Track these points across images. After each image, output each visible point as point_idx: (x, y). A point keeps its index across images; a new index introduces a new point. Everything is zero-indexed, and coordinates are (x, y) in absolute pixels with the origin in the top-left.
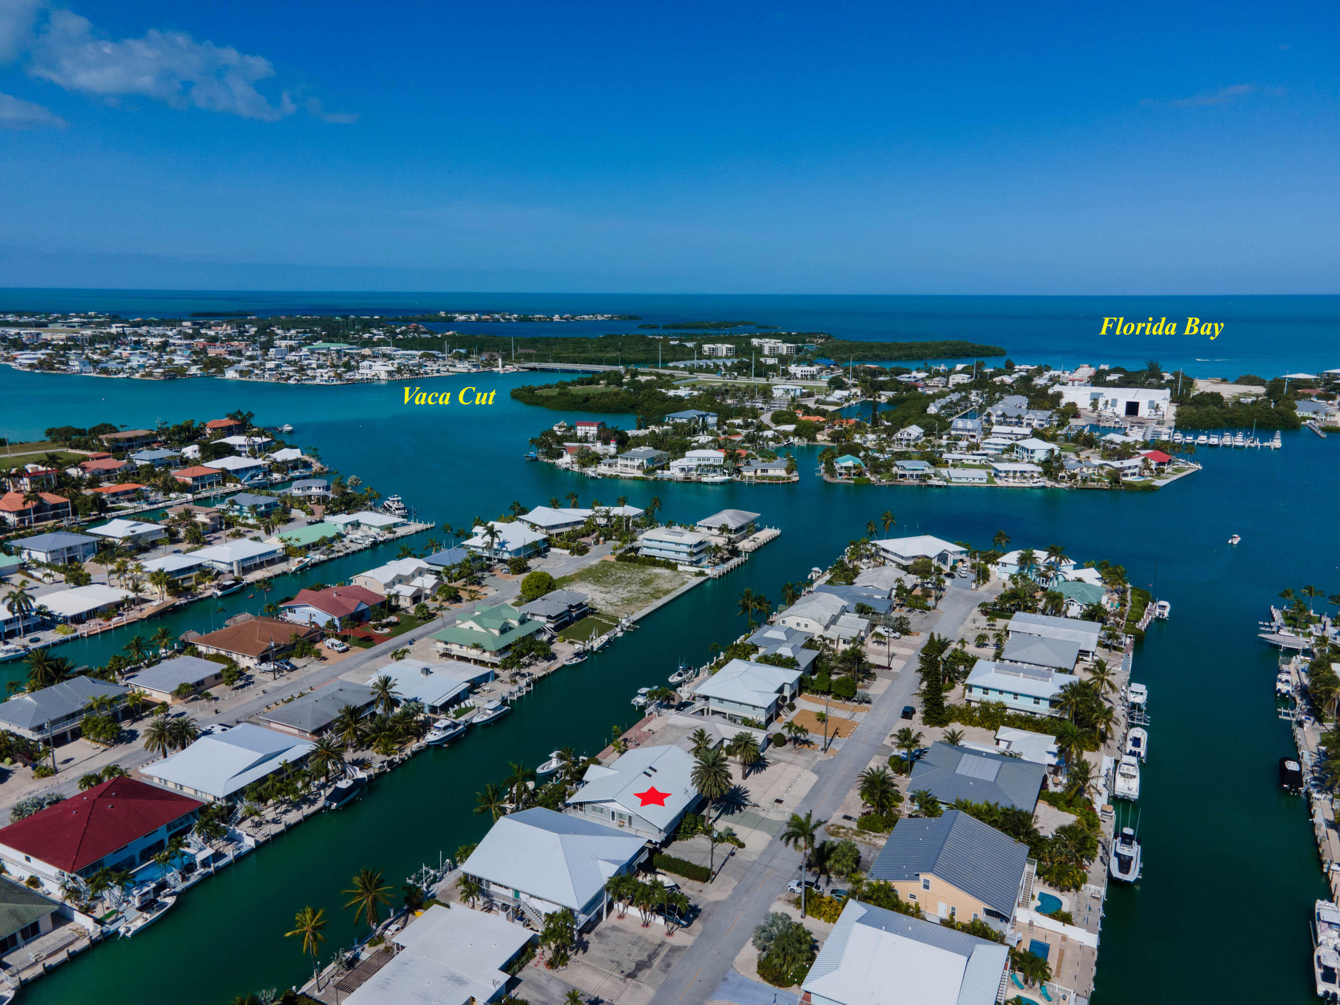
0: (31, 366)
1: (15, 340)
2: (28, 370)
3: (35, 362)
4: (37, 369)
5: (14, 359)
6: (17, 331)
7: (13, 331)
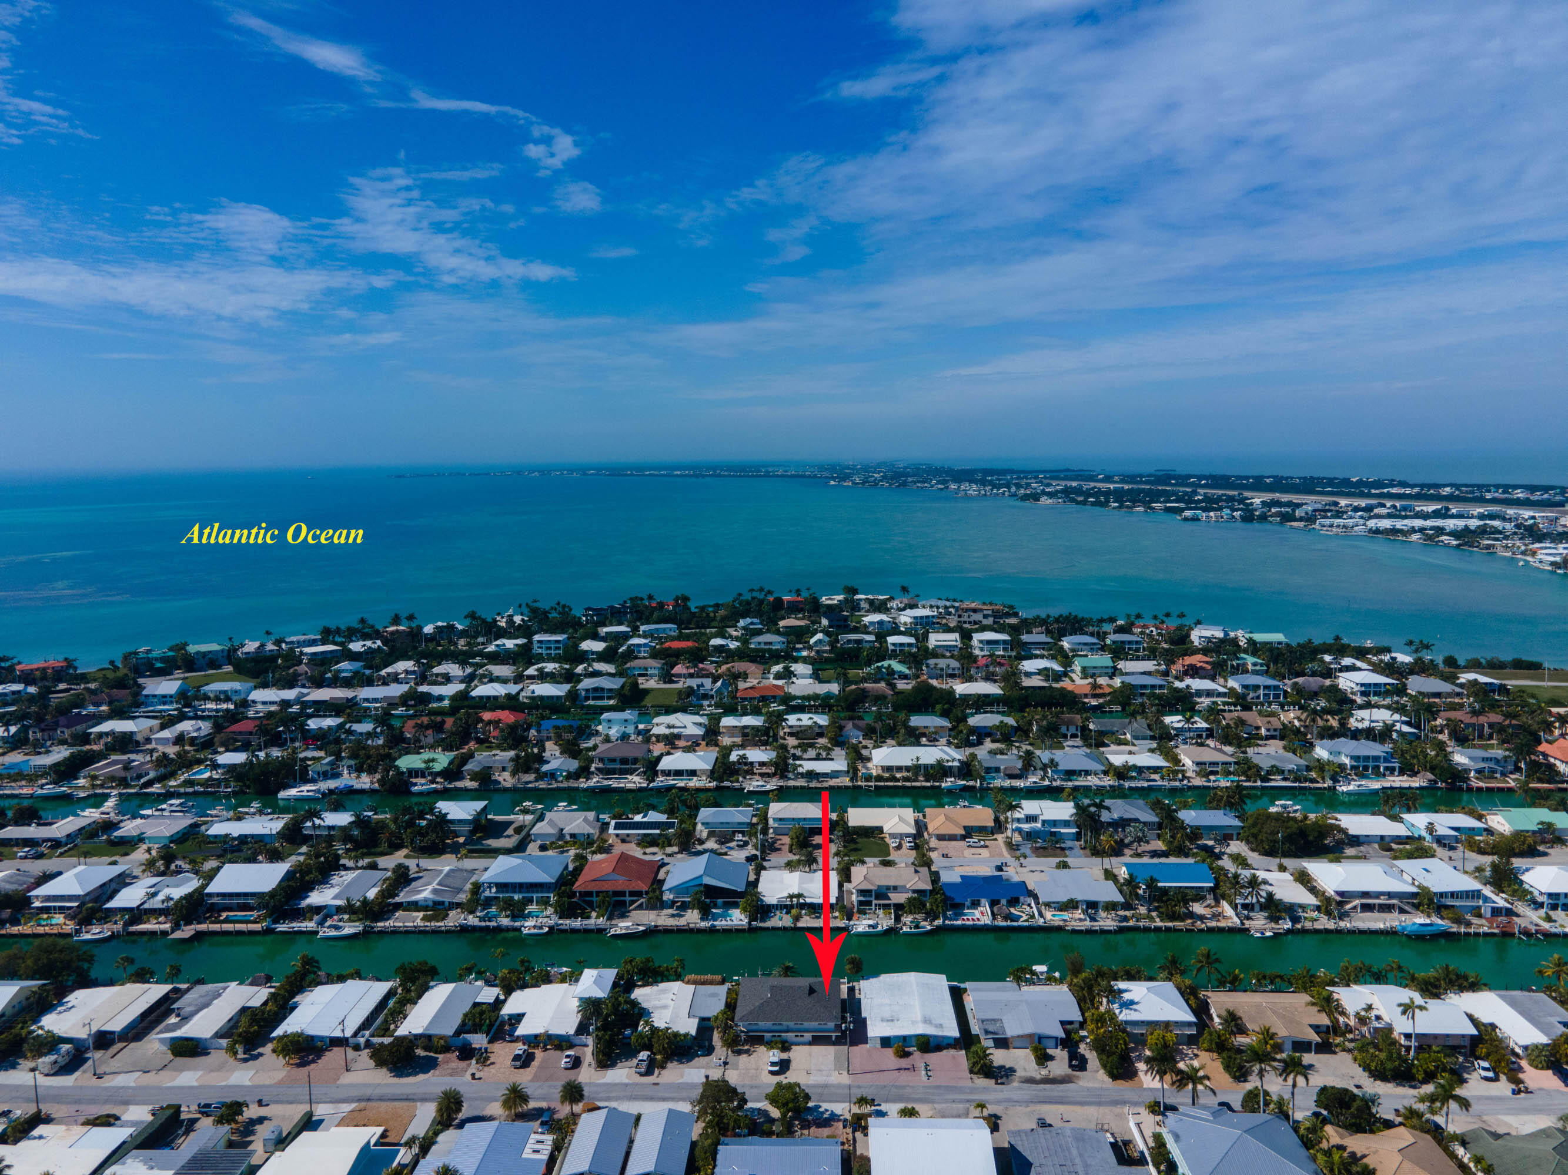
0: (1553, 564)
1: (1531, 526)
2: (1550, 568)
3: (1558, 559)
4: (1559, 568)
5: (1534, 553)
6: (1532, 514)
7: (1527, 513)
